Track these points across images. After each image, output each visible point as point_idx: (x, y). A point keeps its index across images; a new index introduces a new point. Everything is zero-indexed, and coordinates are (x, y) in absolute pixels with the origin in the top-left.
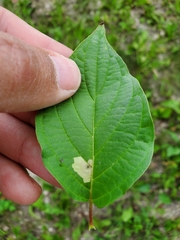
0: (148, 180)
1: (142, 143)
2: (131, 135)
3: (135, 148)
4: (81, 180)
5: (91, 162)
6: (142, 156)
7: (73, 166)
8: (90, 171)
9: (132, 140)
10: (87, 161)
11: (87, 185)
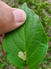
0: (46, 59)
1: (43, 44)
2: (38, 41)
3: (40, 46)
4: (22, 60)
5: (25, 53)
6: (43, 50)
7: (18, 56)
8: (25, 56)
9: (39, 43)
10: (23, 52)
11: (25, 61)
